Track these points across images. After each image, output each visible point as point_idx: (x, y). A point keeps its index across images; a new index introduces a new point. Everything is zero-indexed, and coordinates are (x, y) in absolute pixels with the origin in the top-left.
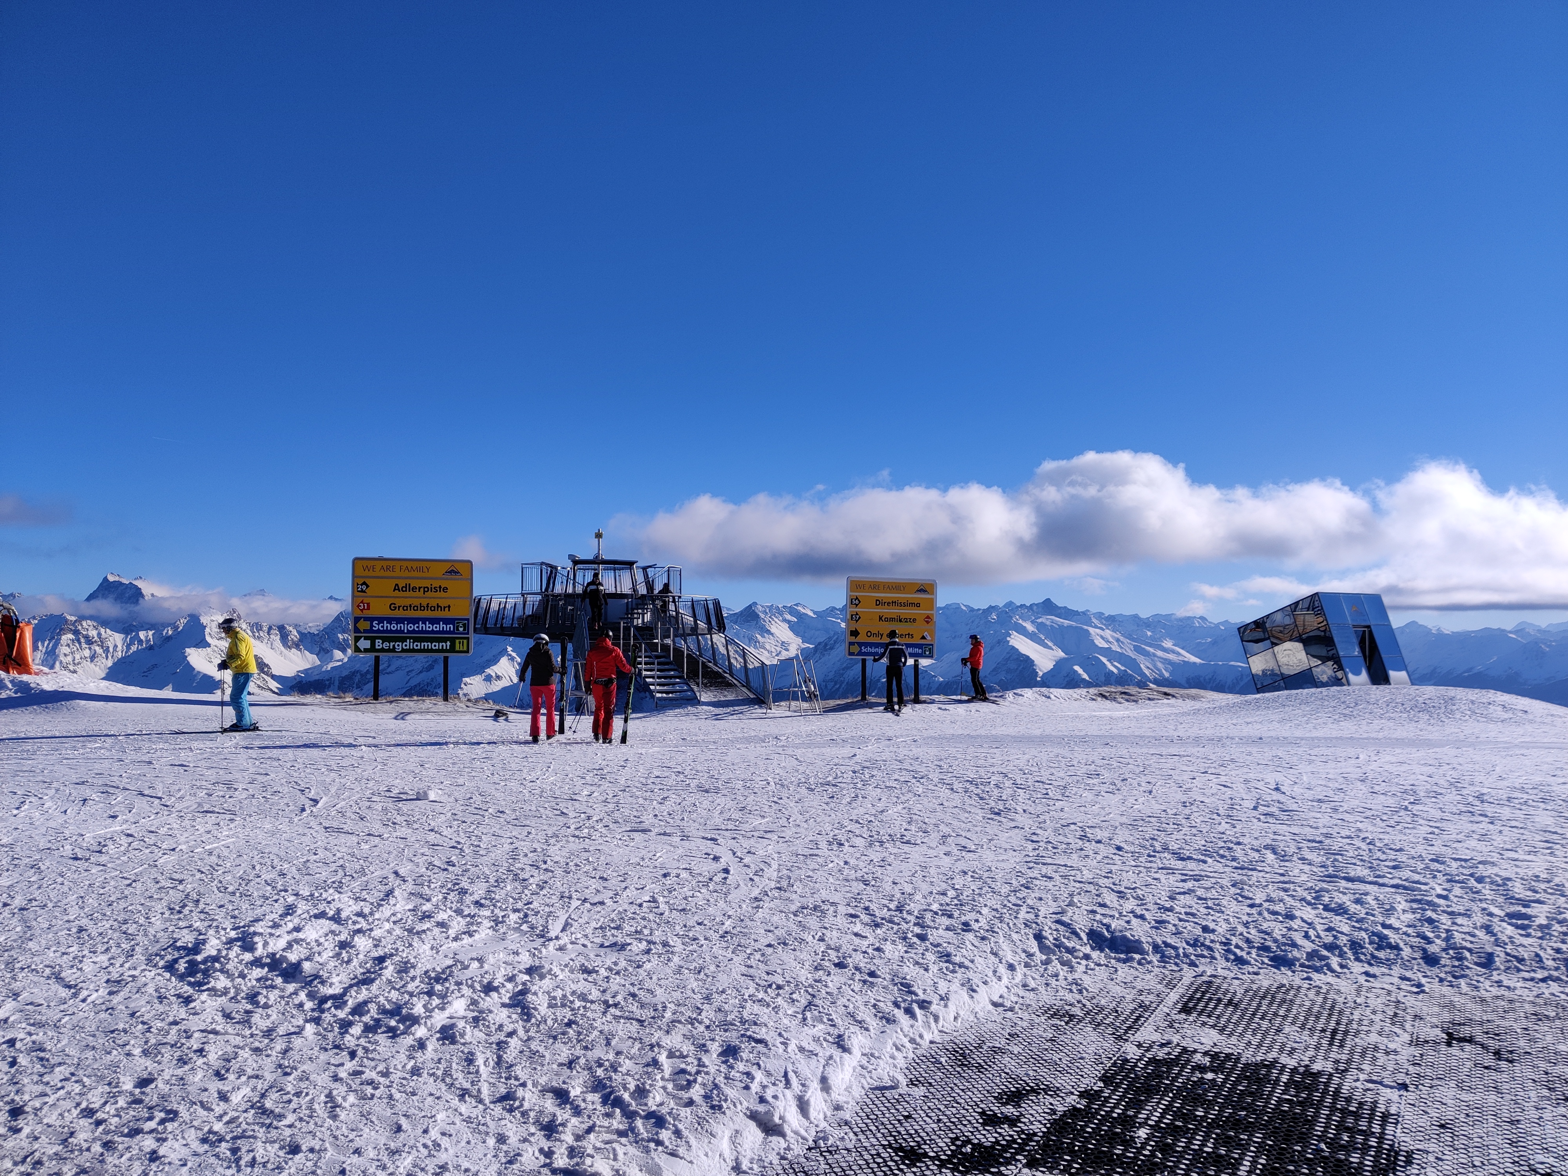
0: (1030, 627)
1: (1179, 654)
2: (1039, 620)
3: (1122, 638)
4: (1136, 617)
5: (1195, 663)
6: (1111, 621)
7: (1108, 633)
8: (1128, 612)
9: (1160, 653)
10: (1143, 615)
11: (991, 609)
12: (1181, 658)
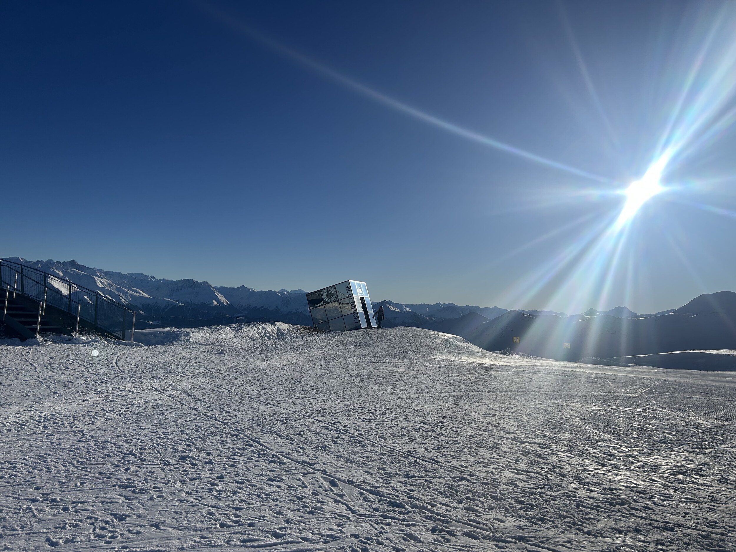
0: (61, 274)
1: (140, 293)
2: (67, 271)
3: (111, 283)
4: (120, 273)
5: (147, 298)
6: (107, 274)
7: (104, 280)
8: (116, 271)
9: (130, 292)
10: (124, 273)
11: (39, 262)
12: (140, 295)
